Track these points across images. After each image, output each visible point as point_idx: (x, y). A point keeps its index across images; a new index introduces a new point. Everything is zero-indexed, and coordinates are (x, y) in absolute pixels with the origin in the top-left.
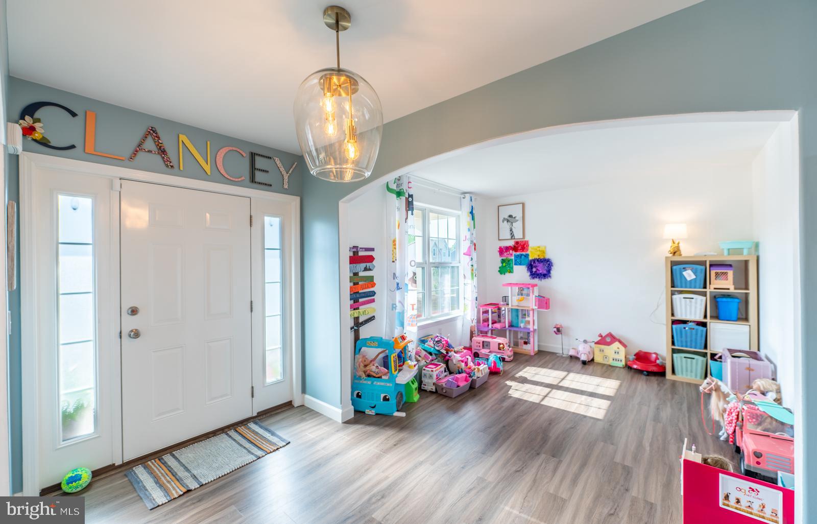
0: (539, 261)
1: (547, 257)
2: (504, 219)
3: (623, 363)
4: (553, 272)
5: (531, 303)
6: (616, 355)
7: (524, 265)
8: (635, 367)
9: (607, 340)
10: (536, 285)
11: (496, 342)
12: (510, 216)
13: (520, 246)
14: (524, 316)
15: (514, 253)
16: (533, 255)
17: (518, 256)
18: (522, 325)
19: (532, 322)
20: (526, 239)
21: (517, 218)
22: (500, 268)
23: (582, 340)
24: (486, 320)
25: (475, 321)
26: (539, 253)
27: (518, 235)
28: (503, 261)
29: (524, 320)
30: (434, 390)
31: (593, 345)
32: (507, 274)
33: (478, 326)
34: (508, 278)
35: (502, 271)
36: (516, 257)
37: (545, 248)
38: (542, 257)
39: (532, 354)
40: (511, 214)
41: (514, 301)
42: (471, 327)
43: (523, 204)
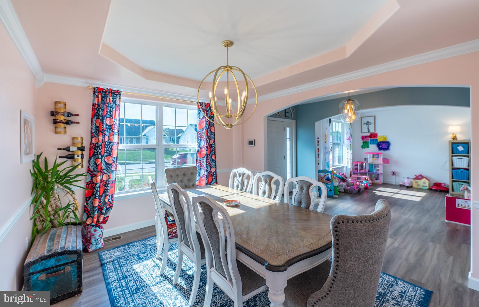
0: (383, 142)
1: (388, 140)
2: (364, 124)
3: (428, 187)
4: (391, 147)
5: (380, 161)
6: (424, 183)
7: (375, 144)
8: (434, 188)
9: (419, 177)
10: (382, 153)
11: (364, 177)
12: (368, 122)
13: (373, 136)
14: (375, 167)
15: (370, 139)
16: (380, 139)
17: (372, 140)
18: (375, 171)
19: (381, 170)
20: (376, 132)
21: (371, 123)
22: (362, 145)
23: (406, 177)
24: (357, 169)
25: (352, 169)
26: (383, 139)
27: (372, 131)
28: (364, 143)
29: (375, 169)
30: (344, 191)
31: (412, 180)
32: (366, 149)
33: (353, 171)
34: (367, 150)
35: (363, 147)
36: (371, 140)
37: (387, 136)
38: (385, 141)
39: (380, 184)
40: (368, 121)
41: (370, 160)
42: (351, 171)
43: (375, 117)
